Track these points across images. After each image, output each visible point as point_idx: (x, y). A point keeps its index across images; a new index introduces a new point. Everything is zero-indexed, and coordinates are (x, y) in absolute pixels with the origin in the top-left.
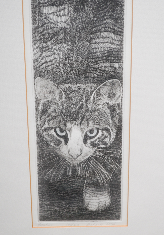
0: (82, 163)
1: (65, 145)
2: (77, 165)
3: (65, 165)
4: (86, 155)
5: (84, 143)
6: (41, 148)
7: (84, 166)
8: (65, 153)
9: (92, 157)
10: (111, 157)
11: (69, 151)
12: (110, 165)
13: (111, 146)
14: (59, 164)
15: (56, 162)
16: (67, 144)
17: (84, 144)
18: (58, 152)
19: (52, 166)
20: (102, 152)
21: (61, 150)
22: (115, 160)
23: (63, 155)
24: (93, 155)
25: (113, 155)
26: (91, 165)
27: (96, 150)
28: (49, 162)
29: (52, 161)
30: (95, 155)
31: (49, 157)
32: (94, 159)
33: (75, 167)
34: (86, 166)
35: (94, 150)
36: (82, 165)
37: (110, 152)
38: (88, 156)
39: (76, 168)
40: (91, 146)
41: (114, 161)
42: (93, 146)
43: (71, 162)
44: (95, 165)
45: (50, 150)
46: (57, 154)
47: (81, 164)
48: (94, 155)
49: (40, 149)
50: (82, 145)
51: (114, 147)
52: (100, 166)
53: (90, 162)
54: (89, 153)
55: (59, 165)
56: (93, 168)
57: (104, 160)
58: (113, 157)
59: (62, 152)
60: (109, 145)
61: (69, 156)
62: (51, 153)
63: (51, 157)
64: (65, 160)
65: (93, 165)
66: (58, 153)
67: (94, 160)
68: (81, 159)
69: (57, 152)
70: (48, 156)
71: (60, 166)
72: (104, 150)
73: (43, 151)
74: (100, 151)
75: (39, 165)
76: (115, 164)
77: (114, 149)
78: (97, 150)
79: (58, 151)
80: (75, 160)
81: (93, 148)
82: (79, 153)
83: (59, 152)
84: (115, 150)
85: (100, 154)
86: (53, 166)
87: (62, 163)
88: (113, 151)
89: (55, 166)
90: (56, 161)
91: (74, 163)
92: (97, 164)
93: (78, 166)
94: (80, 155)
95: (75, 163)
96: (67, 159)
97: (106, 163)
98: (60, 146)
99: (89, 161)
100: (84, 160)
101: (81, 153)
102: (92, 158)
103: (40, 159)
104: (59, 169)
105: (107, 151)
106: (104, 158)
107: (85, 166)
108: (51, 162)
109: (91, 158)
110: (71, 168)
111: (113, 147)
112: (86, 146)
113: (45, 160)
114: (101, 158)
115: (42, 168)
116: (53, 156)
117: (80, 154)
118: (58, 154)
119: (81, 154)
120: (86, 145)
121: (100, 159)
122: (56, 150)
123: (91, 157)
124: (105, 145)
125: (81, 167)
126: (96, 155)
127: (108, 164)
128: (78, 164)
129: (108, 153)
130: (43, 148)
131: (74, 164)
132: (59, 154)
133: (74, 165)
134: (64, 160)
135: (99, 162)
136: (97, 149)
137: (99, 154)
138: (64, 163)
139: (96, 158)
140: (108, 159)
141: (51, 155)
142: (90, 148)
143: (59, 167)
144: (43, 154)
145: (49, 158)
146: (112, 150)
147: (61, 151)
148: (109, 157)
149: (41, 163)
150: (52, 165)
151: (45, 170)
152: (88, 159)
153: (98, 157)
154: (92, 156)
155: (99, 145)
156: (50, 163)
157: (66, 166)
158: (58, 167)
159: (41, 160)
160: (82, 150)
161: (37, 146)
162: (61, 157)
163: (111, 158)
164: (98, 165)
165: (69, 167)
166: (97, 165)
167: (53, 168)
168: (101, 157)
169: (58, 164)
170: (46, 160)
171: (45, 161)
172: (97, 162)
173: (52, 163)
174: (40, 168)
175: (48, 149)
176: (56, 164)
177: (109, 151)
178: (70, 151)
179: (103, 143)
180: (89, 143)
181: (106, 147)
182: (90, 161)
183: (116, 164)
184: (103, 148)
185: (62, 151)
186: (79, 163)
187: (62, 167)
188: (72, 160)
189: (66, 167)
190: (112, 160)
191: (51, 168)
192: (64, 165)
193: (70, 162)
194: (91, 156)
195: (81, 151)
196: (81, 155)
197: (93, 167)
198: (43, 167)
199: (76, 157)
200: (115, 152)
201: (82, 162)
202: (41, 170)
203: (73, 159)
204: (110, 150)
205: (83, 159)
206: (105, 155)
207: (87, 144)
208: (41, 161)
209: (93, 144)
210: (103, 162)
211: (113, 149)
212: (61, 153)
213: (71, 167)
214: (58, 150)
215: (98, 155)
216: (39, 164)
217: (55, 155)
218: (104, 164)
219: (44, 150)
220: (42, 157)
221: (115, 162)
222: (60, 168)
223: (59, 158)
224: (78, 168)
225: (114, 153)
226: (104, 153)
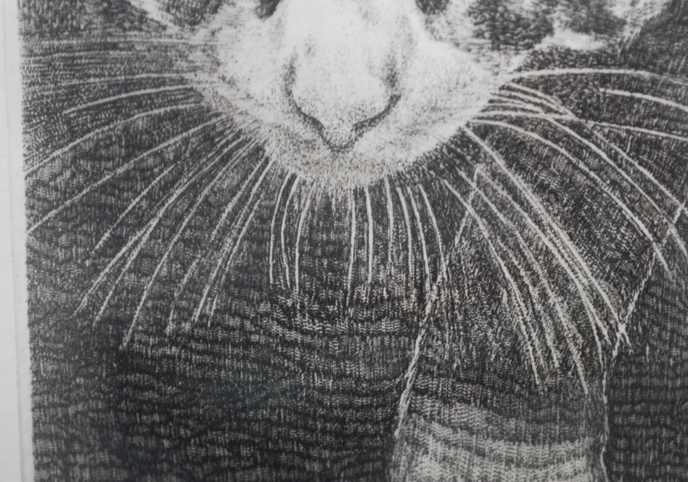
0: (393, 191)
1: (261, 17)
2: (351, 205)
3: (257, 196)
4: (434, 116)
5: (424, 9)
6: (55, 34)
7: (411, 212)
8: (256, 89)
9: (477, 139)
10: (640, 147)
11: (291, 73)
12: (629, 214)
13: (651, 41)
14: (202, 186)
15: (181, 173)
16: (280, 7)
17: (422, 16)
18: (202, 76)
19: (144, 204)
20: (564, 100)
21: (221, 58)
22: (674, 177)
23: (243, 105)
24: (494, 118)
25: (658, 127)
26: (470, 210)
27: (517, 76)
28: (120, 171)
29: (151, 161)
30: (503, 124)
31: (119, 124)
32: (494, 154)
33: (339, 219)
34: (425, 219)
35: (505, 78)
36: (397, 202)
37: (639, 101)
38: (446, 132)
39: (339, 230)
40: (479, 35)
41: (663, 181)
42: (494, 38)
43: (301, 175)
44: (503, 206)
45: (129, 60)
46: (189, 93)
47: (389, 196)
48: (502, 118)
49: (46, 43)
50: (404, 21)
51: (674, 56)
52: (547, 219)
53: (458, 181)
54: (461, 98)
55: (200, 199)
56: (486, 234)
57: (581, 165)
58: (659, 148)
59: (231, 83)
60: (629, 34)
61: (287, 123)
62: (140, 84)
63: (140, 119)
64: (259, 149)
65: (485, 213)
66: (199, 88)
67: (500, 162)
68: (388, 152)
69: (187, 76)
70: (117, 107)
71: (210, 211)
72: (584, 81)
73: (70, 64)
74: (548, 85)
75: (41, 192)
76: (671, 213)
77: (673, 72)
78: (525, 75)
79: (194, 69)
80: (334, 158)
81: (495, 54)
82: (377, 96)
83: (202, 81)
84: (677, 81)
85: (549, 110)
86: (151, 207)
87: (226, 178)
88: (662, 94)
89: (175, 205)
90: (177, 158)
91: (333, 181)
92: (516, 198)
93: (362, 211)
94: (381, 116)
95: (340, 184)
96: (267, 149)
97: (596, 194)
98: (214, 26)
99: (452, 168)
100: (411, 159)
101: (394, 99)
102: (485, 145)
103: (51, 142)
104: (200, 228)
105: (609, 91)
106: (578, 150)
107: (423, 212)
108: (142, 171)
109: (476, 145)
110: (301, 229)
111: (661, 52)
112: (432, 31)
113: (87, 147)
114: (556, 152)
115: (66, 220)
116: (152, 118)
117: (381, 106)
118: (200, 96)
119: (388, 110)
120: (439, 21)
121: (544, 162)
122: (182, 64)
123: (470, 133)
124: (598, 31)
125: (386, 227)
126: (519, 122)
127: (613, 205)
128: (362, 193)
129: (618, 109)
130: (76, 31)
131: (327, 198)
132: (208, 95)
133: (328, 206)
134: (243, 152)
135: (541, 188)
136: (532, 66)
137: (542, 115)
138: (245, 178)
139: (513, 149)
140: (615, 157)
141: (140, 106)
142: (465, 55)
143: (200, 213)
144: (73, 91)
145: (126, 129)
146: (654, 82)
147: (221, 69)
148: (622, 142)
149: (54, 177)
150: (149, 197)
151: (85, 233)
152: (450, 150)
153: (536, 136)
154: (483, 132)
155: (550, 31)
156: (127, 176)
157: (265, 213)
158: (193, 211)
159: (55, 148)
160: (399, 66)
161: (26, 17)
162: (223, 123)
163: (637, 151)
164: (528, 208)
165: (288, 220)
166: (517, 207)
167: (154, 223)
168: (556, 141)
169: (193, 186)
170: (97, 147)
171: (86, 155)
172: (517, 180)
173: (146, 174)
174: (45, 212)
175: (115, 46)
176: (179, 191)
177: (631, 90)
178: (300, 74)
179: (583, 13)
180: (464, 8)
181: (602, 51)
182: (463, 174)
183: (681, 207)
184: (583, 59)
185: (230, 70)
186: (371, 189)
187: (233, 217)
188: (315, 156)
189: (263, 220)
190: (650, 169)
191: (141, 224)
192: (247, 197)
193: (294, 177)
194: (477, 130)
195: (392, 80)
196: (390, 117)
197: (482, 225)
198: (73, 205)
199: (344, 132)
200: (676, 98)
201: (399, 180)
202: (59, 235)
203: (325, 152)
204: (638, 79)
205: (401, 156)
206: (591, 123)
207: (442, 19)
208: (58, 152)
209: (493, 19)
210: (569, 184)
211: (662, 71)
212: (223, 90)
213: (303, 215)
214: (197, 57)
215: (535, 125)
216: (39, 183)
217: (175, 102)
218: (579, 203)
219: (83, 58)
220: (68, 121)
221: (674, 192)
222: (212, 226)
223: (209, 138)
224: (360, 230)
225: (668, 108)
226: (585, 110)
